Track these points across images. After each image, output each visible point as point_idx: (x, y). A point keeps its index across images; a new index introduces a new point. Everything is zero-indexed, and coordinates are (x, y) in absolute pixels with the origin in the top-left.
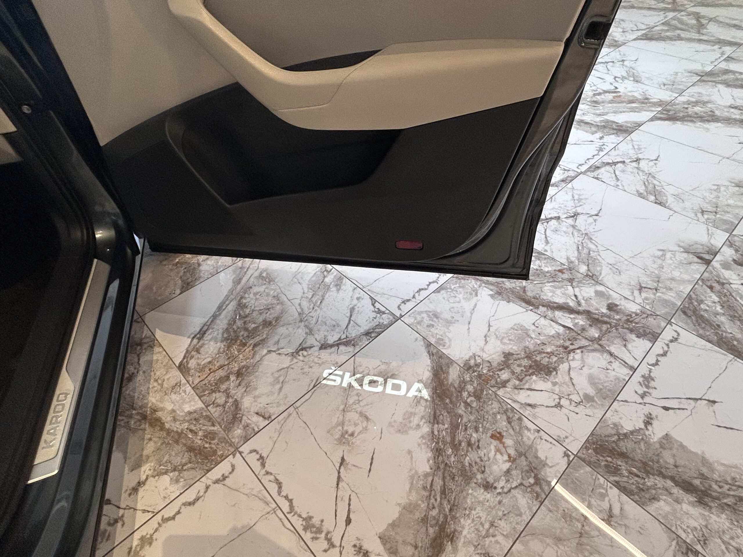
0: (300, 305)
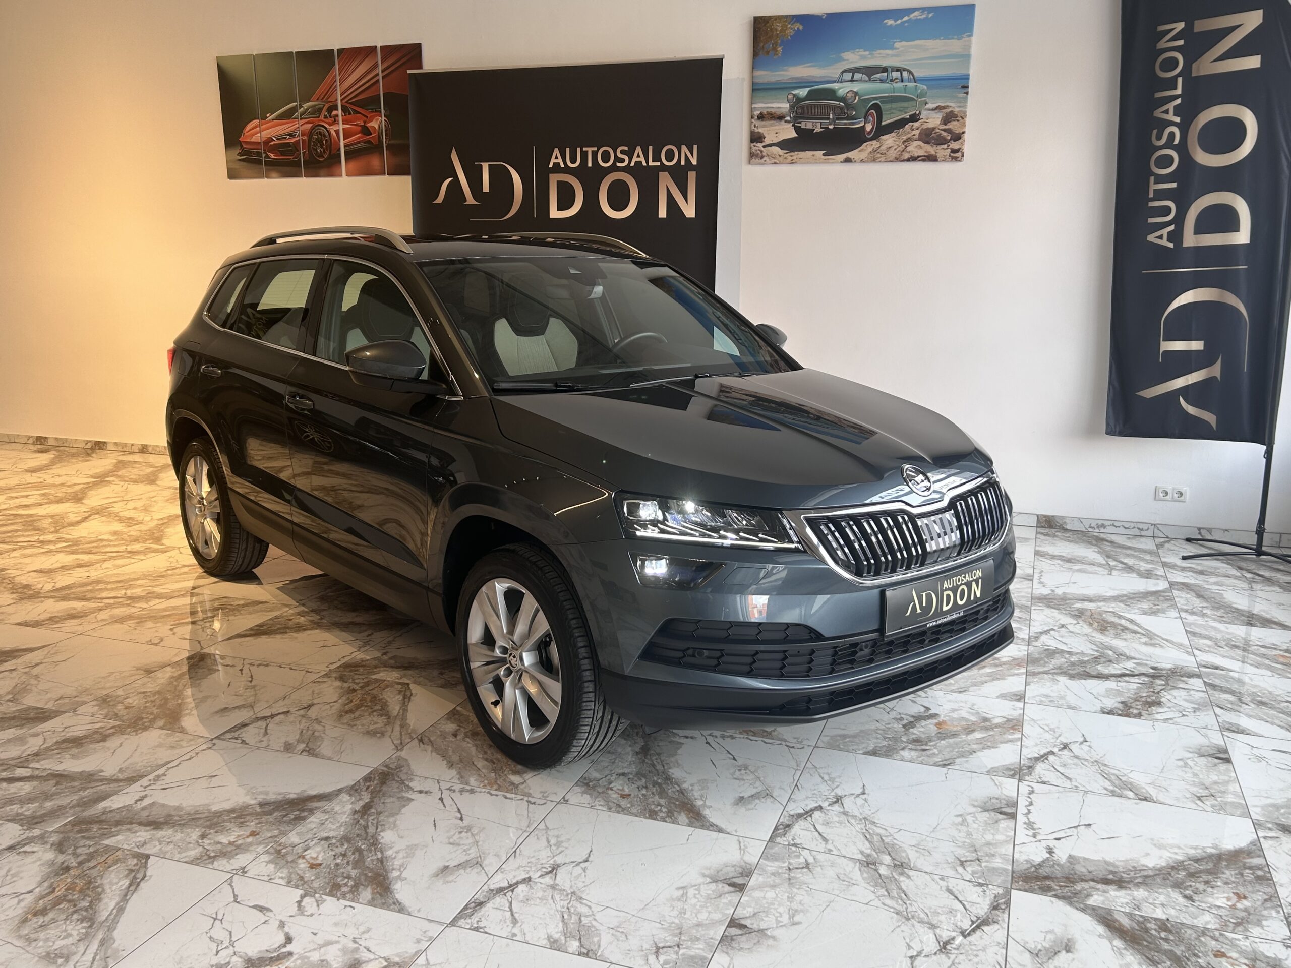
0: (324, 727)
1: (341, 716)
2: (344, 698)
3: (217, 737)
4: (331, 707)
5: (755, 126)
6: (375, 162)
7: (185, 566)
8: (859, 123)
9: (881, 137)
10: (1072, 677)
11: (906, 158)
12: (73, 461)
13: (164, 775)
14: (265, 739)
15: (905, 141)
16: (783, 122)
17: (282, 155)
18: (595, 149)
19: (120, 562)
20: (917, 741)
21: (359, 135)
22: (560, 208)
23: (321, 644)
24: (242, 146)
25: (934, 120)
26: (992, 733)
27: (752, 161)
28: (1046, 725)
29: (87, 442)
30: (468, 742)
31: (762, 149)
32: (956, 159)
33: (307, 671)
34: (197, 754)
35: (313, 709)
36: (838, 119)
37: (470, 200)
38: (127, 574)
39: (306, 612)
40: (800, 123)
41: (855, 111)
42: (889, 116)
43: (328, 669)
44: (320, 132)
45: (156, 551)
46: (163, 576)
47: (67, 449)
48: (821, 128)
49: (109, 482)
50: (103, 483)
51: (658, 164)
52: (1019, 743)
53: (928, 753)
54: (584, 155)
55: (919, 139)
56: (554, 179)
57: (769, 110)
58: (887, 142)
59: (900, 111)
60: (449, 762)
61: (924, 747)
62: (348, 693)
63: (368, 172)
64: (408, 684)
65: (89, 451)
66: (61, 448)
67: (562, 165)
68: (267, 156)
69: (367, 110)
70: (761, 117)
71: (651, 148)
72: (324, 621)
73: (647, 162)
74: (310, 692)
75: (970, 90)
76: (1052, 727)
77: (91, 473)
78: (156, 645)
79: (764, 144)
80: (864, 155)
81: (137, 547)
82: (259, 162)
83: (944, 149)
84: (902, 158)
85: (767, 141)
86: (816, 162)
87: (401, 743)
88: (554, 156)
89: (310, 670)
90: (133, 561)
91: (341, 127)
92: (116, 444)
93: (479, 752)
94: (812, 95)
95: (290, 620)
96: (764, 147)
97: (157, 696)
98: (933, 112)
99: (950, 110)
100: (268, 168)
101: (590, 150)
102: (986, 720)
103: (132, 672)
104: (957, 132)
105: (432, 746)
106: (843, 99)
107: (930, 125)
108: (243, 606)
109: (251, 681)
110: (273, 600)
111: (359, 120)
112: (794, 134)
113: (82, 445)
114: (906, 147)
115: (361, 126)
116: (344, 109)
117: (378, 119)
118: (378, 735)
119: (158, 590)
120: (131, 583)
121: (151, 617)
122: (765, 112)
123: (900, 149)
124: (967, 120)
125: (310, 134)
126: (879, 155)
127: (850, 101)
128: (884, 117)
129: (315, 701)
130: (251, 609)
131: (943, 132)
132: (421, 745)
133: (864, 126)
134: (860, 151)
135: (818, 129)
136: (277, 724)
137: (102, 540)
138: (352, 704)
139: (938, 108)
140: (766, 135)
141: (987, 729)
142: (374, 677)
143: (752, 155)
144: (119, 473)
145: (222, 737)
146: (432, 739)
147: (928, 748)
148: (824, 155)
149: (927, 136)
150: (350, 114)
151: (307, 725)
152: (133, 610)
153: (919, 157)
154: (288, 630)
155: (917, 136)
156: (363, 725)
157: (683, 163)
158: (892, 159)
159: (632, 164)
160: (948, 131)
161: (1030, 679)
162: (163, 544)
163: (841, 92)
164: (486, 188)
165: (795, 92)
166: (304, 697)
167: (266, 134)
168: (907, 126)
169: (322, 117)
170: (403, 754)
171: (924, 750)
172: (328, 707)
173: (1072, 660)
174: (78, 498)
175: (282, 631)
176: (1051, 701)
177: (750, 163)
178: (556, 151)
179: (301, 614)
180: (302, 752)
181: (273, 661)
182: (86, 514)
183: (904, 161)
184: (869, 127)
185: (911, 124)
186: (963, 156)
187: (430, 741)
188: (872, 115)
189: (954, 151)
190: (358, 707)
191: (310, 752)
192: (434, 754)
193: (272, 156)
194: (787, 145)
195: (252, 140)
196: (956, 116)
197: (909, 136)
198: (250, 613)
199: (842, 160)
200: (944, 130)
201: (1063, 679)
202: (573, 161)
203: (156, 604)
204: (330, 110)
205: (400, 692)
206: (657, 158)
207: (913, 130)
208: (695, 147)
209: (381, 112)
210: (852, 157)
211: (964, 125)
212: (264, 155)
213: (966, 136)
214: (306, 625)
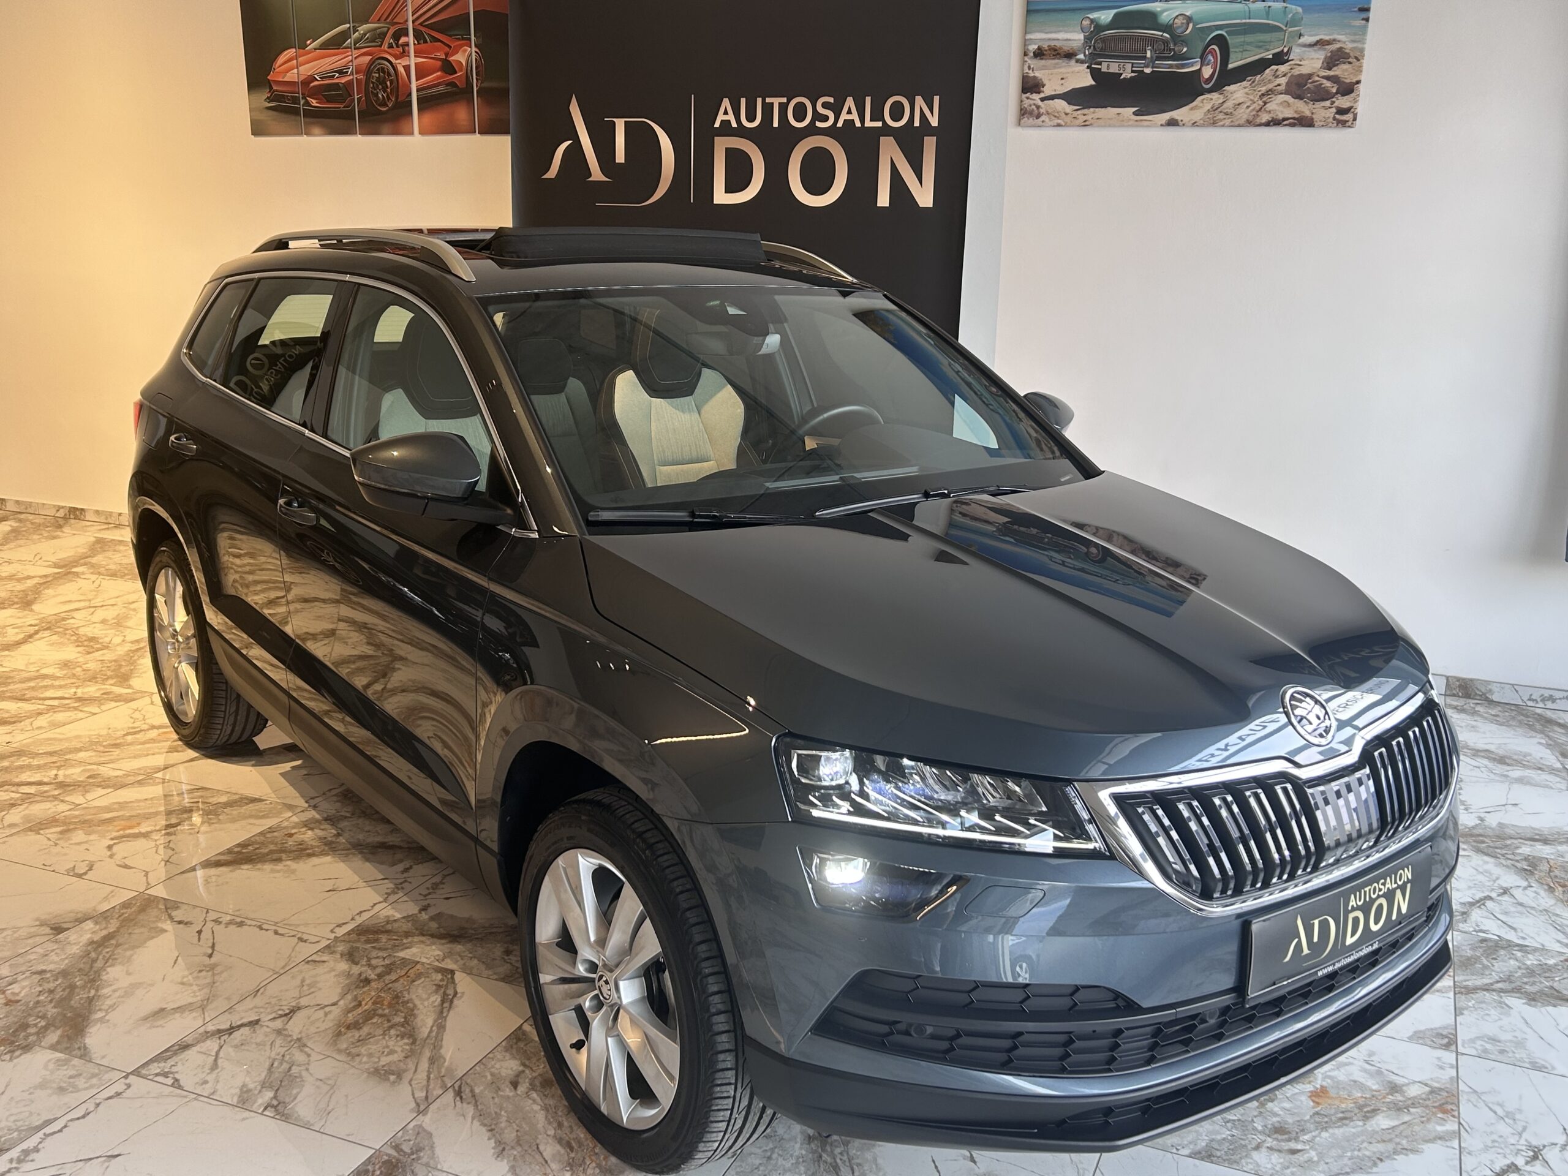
0: (309, 1055)
1: (339, 1034)
2: (349, 997)
3: (136, 1072)
4: (326, 1014)
5: (1029, 68)
6: (461, 114)
7: (153, 727)
8: (1192, 65)
9: (1226, 88)
10: (1532, 999)
11: (1264, 121)
12: (35, 537)
13: (36, 1150)
14: (211, 1078)
15: (1263, 95)
16: (1073, 62)
17: (328, 101)
18: (784, 100)
19: (60, 717)
20: (1279, 1130)
21: (439, 73)
22: (729, 190)
23: (329, 885)
24: (271, 88)
25: (1310, 62)
26: (1406, 1118)
27: (1022, 121)
28: (1499, 1104)
29: (59, 508)
30: (534, 1101)
31: (1040, 103)
32: (1343, 124)
33: (301, 939)
34: (98, 1105)
35: (299, 1016)
36: (1158, 59)
37: (597, 174)
38: (67, 739)
39: (318, 821)
40: (1100, 64)
41: (1187, 46)
42: (1239, 55)
43: (332, 936)
44: (383, 69)
45: (118, 698)
46: (116, 746)
47: (31, 517)
48: (1133, 71)
49: (77, 574)
50: (70, 576)
51: (879, 124)
52: (1455, 1144)
53: (1301, 1158)
54: (768, 109)
55: (1286, 93)
56: (721, 145)
57: (1052, 44)
58: (1235, 96)
59: (1260, 47)
60: (499, 1143)
61: (1293, 1145)
62: (357, 987)
63: (451, 128)
64: (452, 972)
65: (61, 522)
66: (22, 516)
67: (734, 125)
68: (307, 103)
69: (450, 36)
70: (1039, 54)
71: (868, 100)
72: (342, 840)
73: (862, 121)
74: (298, 982)
75: (1372, 15)
76: (1510, 1107)
77: (54, 559)
78: (80, 876)
79: (1042, 95)
80: (1198, 115)
81: (92, 690)
82: (295, 112)
83: (1325, 108)
84: (1258, 121)
85: (1048, 91)
86: (1122, 124)
87: (427, 1098)
88: (722, 110)
89: (305, 937)
90: (81, 715)
91: (412, 61)
92: (97, 512)
93: (550, 1123)
94: (1120, 21)
95: (291, 835)
96: (1042, 100)
97: (60, 981)
98: (1310, 49)
99: (1338, 46)
100: (307, 120)
101: (776, 101)
102: (1394, 1088)
103: (33, 930)
104: (1348, 81)
105: (476, 1105)
106: (1168, 28)
107: (1305, 70)
108: (229, 804)
109: (210, 956)
110: (273, 797)
111: (438, 51)
112: (1089, 81)
113: (52, 512)
114: (1265, 103)
115: (441, 60)
116: (418, 35)
117: (466, 50)
118: (392, 1078)
119: (106, 771)
120: (68, 757)
121: (84, 822)
122: (1045, 46)
123: (1256, 106)
124: (1366, 63)
125: (368, 71)
126: (1221, 116)
127: (1179, 31)
128: (1232, 56)
129: (303, 1002)
130: (235, 811)
131: (1324, 81)
132: (458, 1103)
133: (1200, 69)
134: (1192, 109)
135: (1127, 74)
136: (236, 1046)
137: (45, 677)
138: (360, 1010)
139: (1320, 43)
140: (1045, 81)
141: (1398, 1108)
142: (401, 954)
143: (1023, 113)
144: (94, 560)
145: (144, 1072)
146: (477, 1090)
147: (1299, 1147)
148: (1135, 114)
149: (1299, 87)
150: (426, 42)
151: (282, 1050)
152: (62, 807)
153: (1284, 119)
154: (284, 856)
155: (1283, 87)
156: (370, 1055)
157: (917, 124)
158: (1242, 122)
159: (840, 124)
160: (1334, 79)
161: (1463, 1001)
162: (130, 687)
163: (1165, 18)
164: (620, 157)
165: (1094, 15)
166: (285, 991)
167: (306, 70)
168: (1267, 71)
169: (385, 46)
170: (427, 1121)
171: (1294, 1152)
172: (321, 1013)
173: (1529, 963)
174: (26, 602)
175: (275, 856)
176: (1502, 1052)
177: (1019, 124)
178: (726, 103)
179: (308, 825)
180: (266, 1108)
181: (252, 917)
182: (32, 630)
183: (1260, 125)
184: (1207, 72)
185: (1274, 67)
186: (1355, 119)
187: (474, 1096)
188: (1213, 52)
189: (1342, 111)
190: (368, 1016)
191: (279, 1109)
192: (476, 1123)
193: (314, 102)
194: (1078, 98)
195: (286, 79)
196: (1348, 56)
197: (1270, 86)
198: (233, 821)
199: (1163, 122)
200: (1328, 78)
201: (1516, 1003)
202: (751, 118)
203: (99, 798)
204: (397, 36)
205: (439, 986)
206: (877, 115)
207: (1277, 77)
208: (936, 99)
209: (470, 39)
210: (1179, 118)
211: (1359, 70)
212: (302, 102)
213: (1361, 87)
214: (312, 847)
